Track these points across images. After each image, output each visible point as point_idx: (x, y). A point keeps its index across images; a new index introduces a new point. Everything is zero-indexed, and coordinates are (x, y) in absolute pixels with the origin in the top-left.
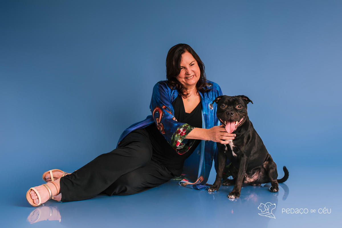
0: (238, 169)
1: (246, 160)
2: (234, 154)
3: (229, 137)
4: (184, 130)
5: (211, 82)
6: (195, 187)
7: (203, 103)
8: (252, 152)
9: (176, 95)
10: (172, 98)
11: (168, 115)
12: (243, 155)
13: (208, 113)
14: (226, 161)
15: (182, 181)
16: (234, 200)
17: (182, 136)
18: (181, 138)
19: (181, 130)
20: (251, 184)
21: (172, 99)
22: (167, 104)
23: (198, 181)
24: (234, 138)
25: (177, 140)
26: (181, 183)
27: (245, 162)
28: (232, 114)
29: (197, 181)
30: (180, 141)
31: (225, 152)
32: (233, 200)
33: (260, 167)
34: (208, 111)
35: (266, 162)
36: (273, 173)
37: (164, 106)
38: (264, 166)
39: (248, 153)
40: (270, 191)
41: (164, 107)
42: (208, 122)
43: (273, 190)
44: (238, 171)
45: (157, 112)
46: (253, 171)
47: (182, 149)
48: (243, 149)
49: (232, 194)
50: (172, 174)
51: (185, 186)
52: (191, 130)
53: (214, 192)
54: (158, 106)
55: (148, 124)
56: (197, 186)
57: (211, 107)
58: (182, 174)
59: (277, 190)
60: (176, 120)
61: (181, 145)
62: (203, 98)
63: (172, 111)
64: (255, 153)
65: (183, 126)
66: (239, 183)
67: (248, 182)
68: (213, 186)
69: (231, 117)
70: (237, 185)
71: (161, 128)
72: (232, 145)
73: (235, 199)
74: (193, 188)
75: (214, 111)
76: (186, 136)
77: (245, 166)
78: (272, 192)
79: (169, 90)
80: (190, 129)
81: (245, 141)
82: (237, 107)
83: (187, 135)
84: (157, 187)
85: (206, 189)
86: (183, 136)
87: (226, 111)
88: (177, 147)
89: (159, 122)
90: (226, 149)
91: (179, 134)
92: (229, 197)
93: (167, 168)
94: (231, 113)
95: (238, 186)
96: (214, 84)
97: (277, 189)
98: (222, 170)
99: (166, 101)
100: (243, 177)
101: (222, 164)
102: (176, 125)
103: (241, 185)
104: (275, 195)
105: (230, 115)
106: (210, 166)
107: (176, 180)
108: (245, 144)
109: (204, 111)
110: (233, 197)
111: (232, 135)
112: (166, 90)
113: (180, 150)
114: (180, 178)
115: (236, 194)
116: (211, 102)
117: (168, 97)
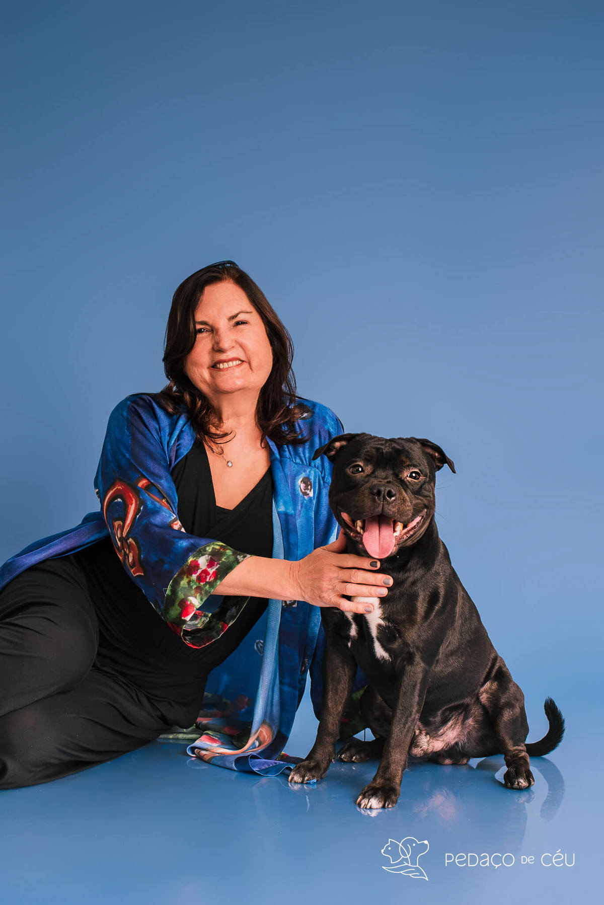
0: (393, 706)
1: (420, 676)
2: (380, 652)
3: (370, 587)
4: (211, 564)
5: (306, 403)
6: (244, 765)
7: (279, 476)
8: (442, 650)
9: (187, 443)
10: (173, 454)
11: (155, 512)
12: (410, 659)
13: (295, 509)
14: (353, 678)
15: (197, 743)
16: (379, 814)
17: (205, 585)
18: (199, 589)
19: (203, 561)
20: (434, 759)
21: (173, 459)
22: (153, 474)
23: (254, 743)
24: (384, 592)
25: (186, 596)
26: (193, 749)
27: (419, 681)
28: (390, 494)
29: (250, 742)
30: (196, 602)
31: (349, 644)
32: (374, 814)
33: (467, 700)
34: (295, 504)
35: (488, 685)
36: (514, 721)
37: (144, 481)
38: (484, 698)
39: (430, 653)
40: (505, 786)
41: (142, 483)
42: (292, 540)
43: (512, 784)
44: (394, 715)
45: (119, 500)
46: (443, 713)
47: (198, 631)
48: (414, 635)
49: (373, 792)
50: (163, 719)
51: (208, 762)
52: (238, 562)
53: (309, 784)
54: (121, 480)
55: (88, 541)
56: (251, 762)
57: (306, 488)
58: (199, 720)
59: (530, 783)
60: (183, 530)
61: (195, 617)
62: (278, 456)
63: (170, 497)
64: (452, 653)
65: (209, 549)
66: (397, 757)
67: (426, 753)
68: (306, 763)
69: (386, 506)
70: (389, 764)
71: (131, 555)
72: (375, 619)
73: (381, 811)
74: (235, 769)
75: (314, 502)
76: (219, 582)
77: (419, 696)
78: (512, 788)
79: (162, 425)
80: (232, 558)
81: (421, 606)
82: (406, 474)
83: (221, 578)
84: (109, 762)
85: (283, 773)
86: (209, 583)
87: (368, 485)
88: (185, 622)
89: (124, 534)
90: (353, 632)
91: (194, 577)
92: (359, 805)
93: (149, 699)
94: (388, 489)
95: (393, 767)
96: (317, 410)
97: (529, 777)
98: (340, 708)
99: (151, 464)
100: (410, 735)
101: (340, 687)
102: (184, 544)
103: (402, 763)
104: (522, 798)
105: (384, 498)
106: (297, 693)
107: (178, 739)
108: (419, 619)
109: (281, 503)
110: (374, 802)
111: (381, 578)
112: (152, 424)
113: (194, 633)
114: (191, 733)
115: (387, 793)
116: (305, 471)
117: (160, 450)
